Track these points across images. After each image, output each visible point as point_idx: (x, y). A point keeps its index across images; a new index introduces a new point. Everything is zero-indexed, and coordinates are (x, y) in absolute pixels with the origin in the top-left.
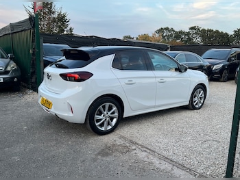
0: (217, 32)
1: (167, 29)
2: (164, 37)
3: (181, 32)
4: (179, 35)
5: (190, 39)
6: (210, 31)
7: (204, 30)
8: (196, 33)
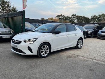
0: (84, 17)
1: (61, 15)
2: (60, 19)
3: (68, 17)
4: (67, 18)
5: (72, 20)
6: (81, 16)
7: (78, 16)
8: (75, 18)
